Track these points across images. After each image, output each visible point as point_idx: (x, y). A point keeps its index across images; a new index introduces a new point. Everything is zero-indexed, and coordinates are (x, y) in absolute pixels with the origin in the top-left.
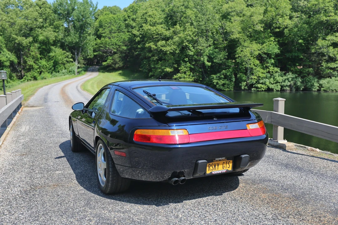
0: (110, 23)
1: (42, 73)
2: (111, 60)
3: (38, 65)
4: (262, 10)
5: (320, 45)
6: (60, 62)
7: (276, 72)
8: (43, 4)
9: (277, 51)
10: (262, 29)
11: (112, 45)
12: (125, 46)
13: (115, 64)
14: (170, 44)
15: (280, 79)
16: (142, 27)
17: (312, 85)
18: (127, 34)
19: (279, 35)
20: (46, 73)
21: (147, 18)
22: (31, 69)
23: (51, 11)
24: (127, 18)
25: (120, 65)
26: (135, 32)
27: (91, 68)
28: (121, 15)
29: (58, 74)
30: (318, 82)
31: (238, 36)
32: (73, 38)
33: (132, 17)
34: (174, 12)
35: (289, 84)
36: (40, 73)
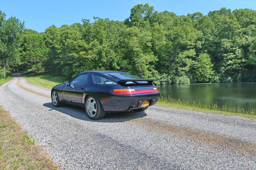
0: (33, 40)
2: (35, 67)
5: (181, 57)
7: (156, 73)
11: (36, 56)
12: (46, 57)
13: (38, 71)
15: (159, 77)
24: (46, 37)
25: (42, 71)
30: (178, 78)
33: (50, 37)
35: (164, 80)
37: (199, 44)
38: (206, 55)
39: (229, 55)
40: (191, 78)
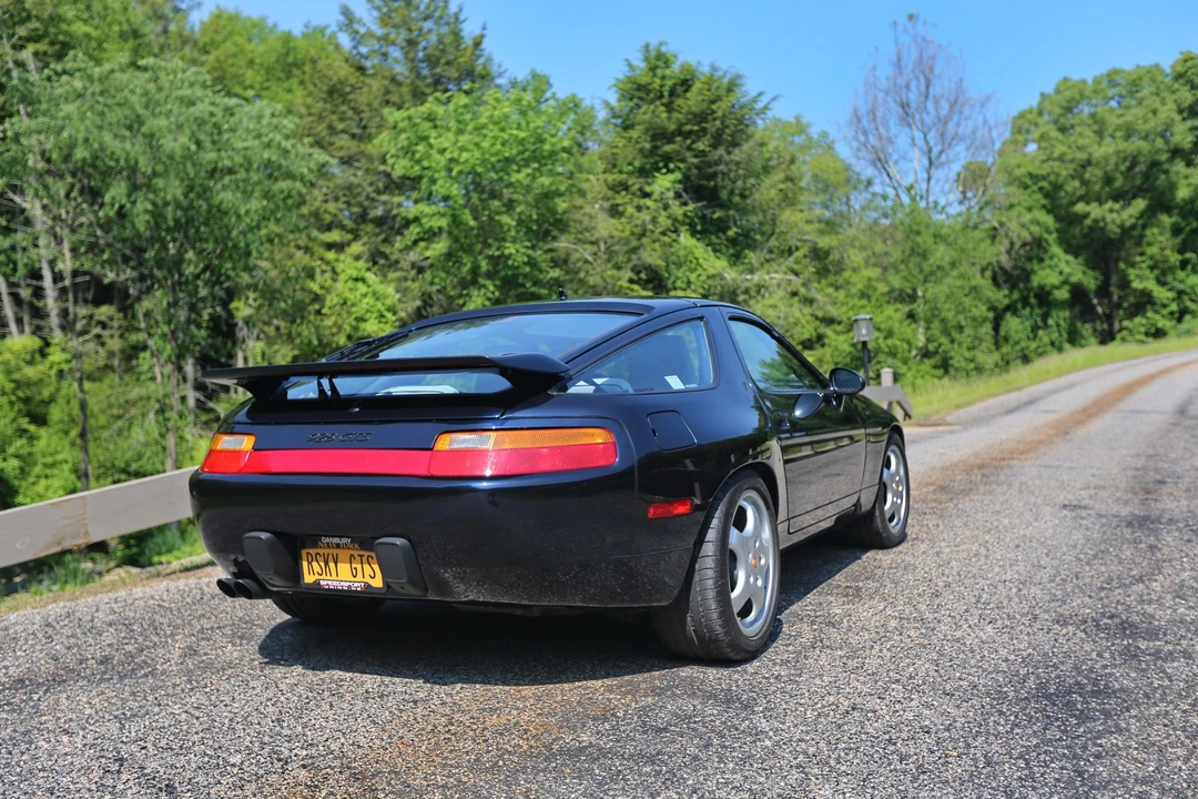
3: (1172, 289)
22: (1144, 302)
36: (1180, 315)
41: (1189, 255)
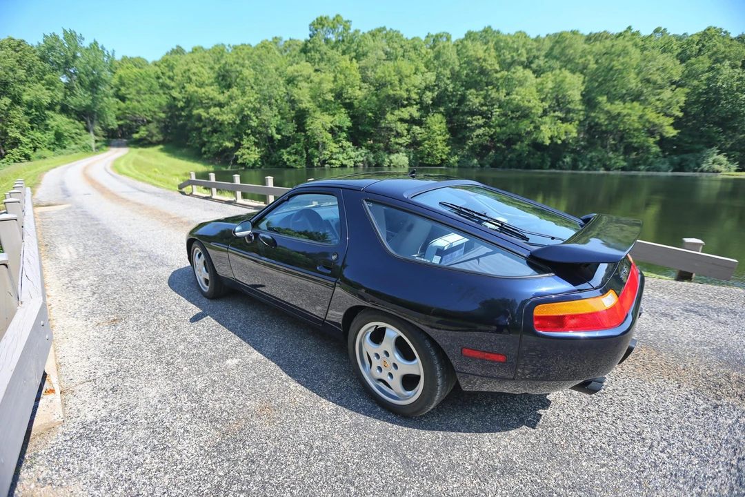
0: (137, 80)
1: (38, 150)
2: (144, 131)
3: (29, 138)
4: (331, 76)
5: (389, 119)
6: (66, 134)
7: (349, 147)
8: (19, 46)
9: (350, 124)
10: (333, 99)
11: (144, 111)
12: (164, 112)
13: (152, 137)
14: (226, 112)
15: (353, 154)
16: (184, 88)
17: (384, 161)
18: (164, 96)
19: (349, 106)
20: (45, 149)
21: (191, 76)
22: (16, 143)
23: (37, 58)
24: (161, 75)
25: (159, 138)
26: (175, 94)
27: (114, 141)
28: (152, 70)
29: (64, 151)
30: (388, 157)
31: (308, 105)
32: (82, 98)
33: (167, 74)
34: (227, 71)
35: (362, 159)
36: (35, 149)
37: (428, 97)
38: (438, 117)
39: (475, 120)
40: (412, 157)
41: (34, 125)
